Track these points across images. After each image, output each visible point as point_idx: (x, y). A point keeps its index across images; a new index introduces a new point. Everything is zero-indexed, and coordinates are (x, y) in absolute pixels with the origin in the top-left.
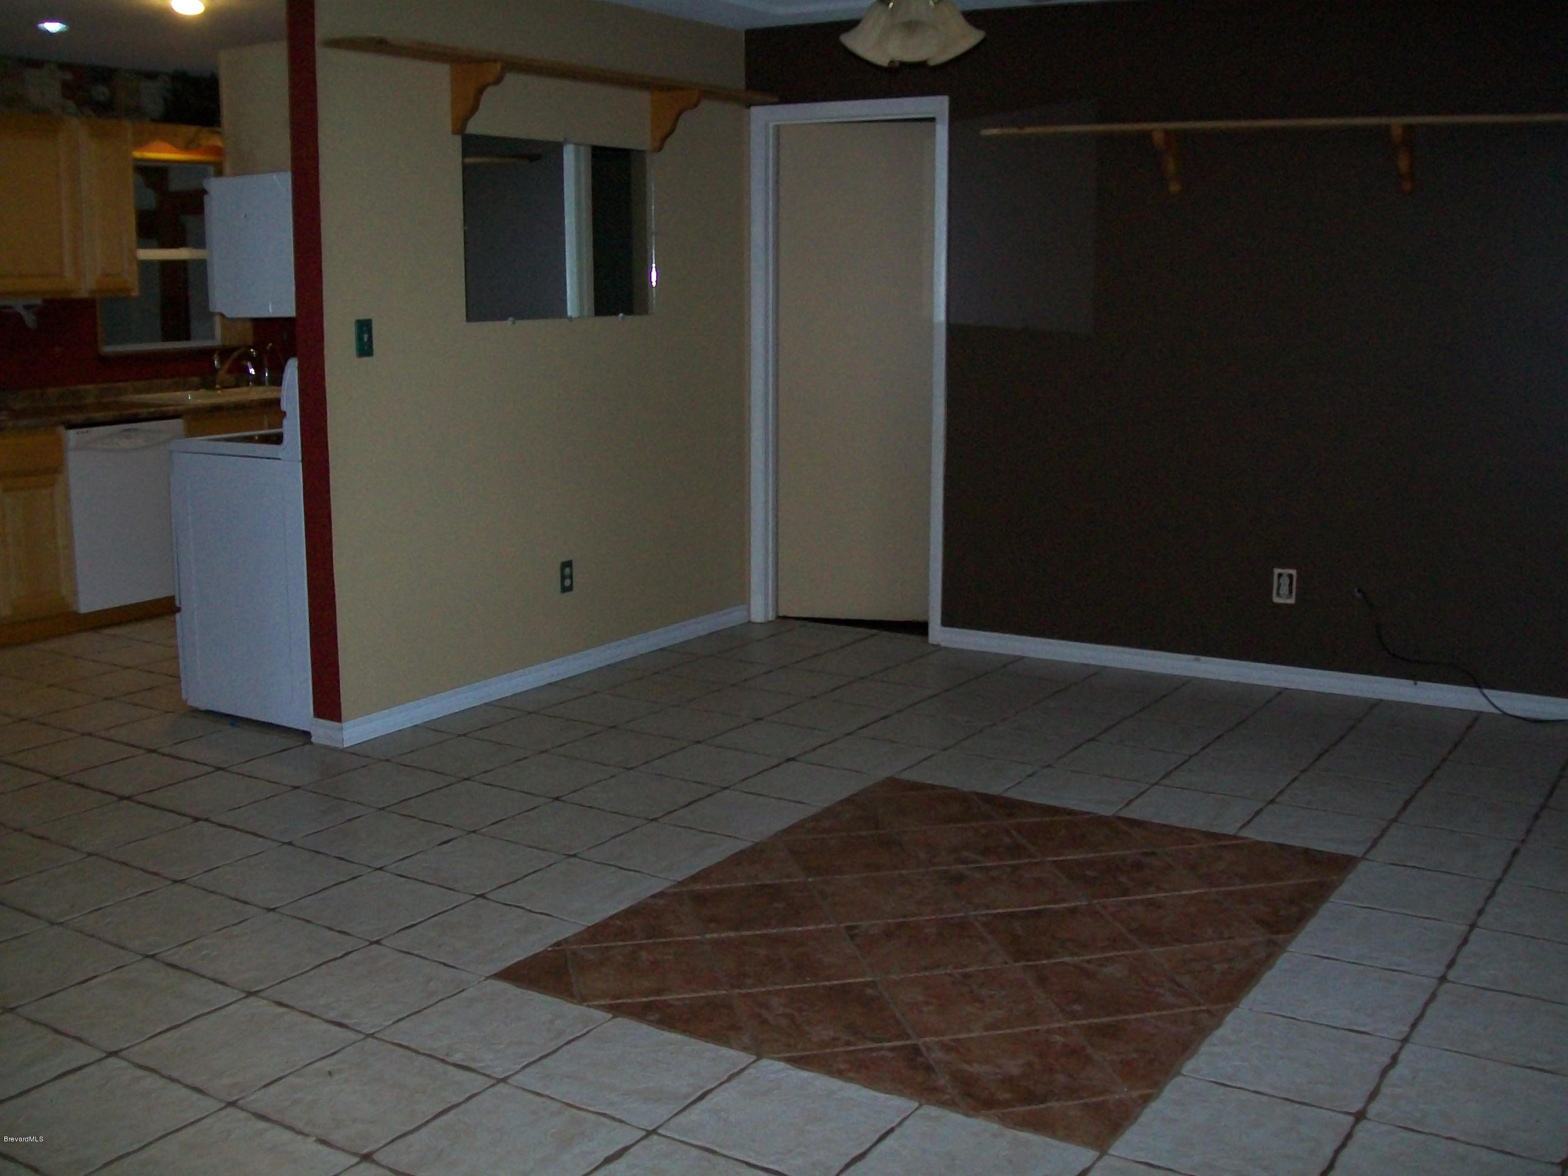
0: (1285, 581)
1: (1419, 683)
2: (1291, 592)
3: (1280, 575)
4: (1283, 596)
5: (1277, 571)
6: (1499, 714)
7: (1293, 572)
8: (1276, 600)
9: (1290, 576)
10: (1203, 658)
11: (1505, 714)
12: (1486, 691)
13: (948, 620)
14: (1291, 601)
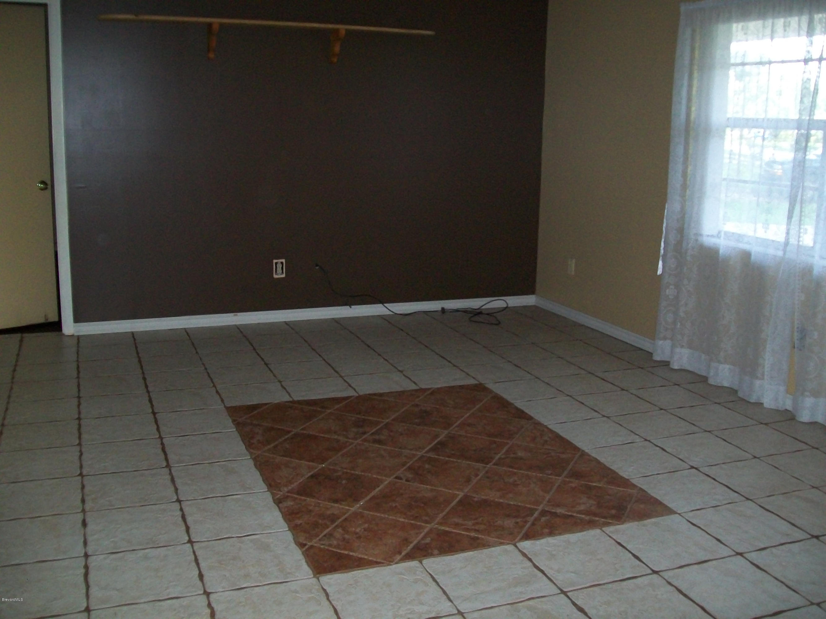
0: (279, 266)
1: (353, 307)
2: (283, 272)
3: (276, 263)
4: (279, 275)
5: (275, 261)
6: (393, 315)
7: (284, 261)
8: (275, 276)
9: (282, 263)
10: (239, 314)
11: (396, 314)
12: (386, 305)
13: (77, 319)
14: (284, 276)
